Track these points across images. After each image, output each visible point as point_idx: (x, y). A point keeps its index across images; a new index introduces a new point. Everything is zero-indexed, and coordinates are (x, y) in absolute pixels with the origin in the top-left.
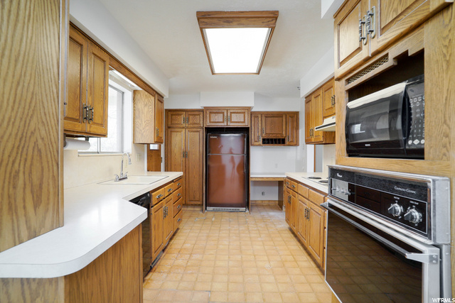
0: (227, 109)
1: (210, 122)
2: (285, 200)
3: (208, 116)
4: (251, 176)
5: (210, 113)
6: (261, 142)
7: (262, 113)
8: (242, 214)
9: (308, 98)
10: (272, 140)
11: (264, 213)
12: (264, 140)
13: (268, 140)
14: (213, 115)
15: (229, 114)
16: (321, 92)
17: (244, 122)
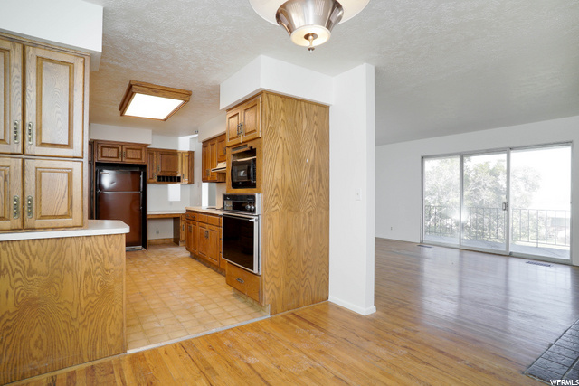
0: (122, 144)
1: (102, 157)
2: (183, 235)
3: (99, 150)
4: (148, 213)
5: (102, 147)
6: (156, 179)
7: (157, 151)
8: (140, 253)
9: (205, 144)
10: (167, 177)
11: (162, 250)
12: (159, 177)
13: (163, 177)
14: (105, 150)
15: (124, 150)
16: (216, 141)
17: (141, 159)
